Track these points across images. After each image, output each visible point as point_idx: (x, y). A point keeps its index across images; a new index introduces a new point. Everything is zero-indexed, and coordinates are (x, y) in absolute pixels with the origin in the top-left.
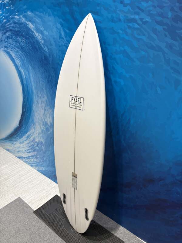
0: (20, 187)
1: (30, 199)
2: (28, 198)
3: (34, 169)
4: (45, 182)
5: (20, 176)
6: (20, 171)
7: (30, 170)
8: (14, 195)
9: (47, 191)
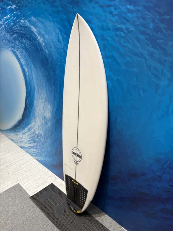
0: (20, 174)
1: (28, 186)
2: (26, 185)
3: (34, 159)
4: (42, 171)
5: (21, 164)
6: (21, 160)
7: (31, 159)
8: (14, 181)
9: (43, 180)
